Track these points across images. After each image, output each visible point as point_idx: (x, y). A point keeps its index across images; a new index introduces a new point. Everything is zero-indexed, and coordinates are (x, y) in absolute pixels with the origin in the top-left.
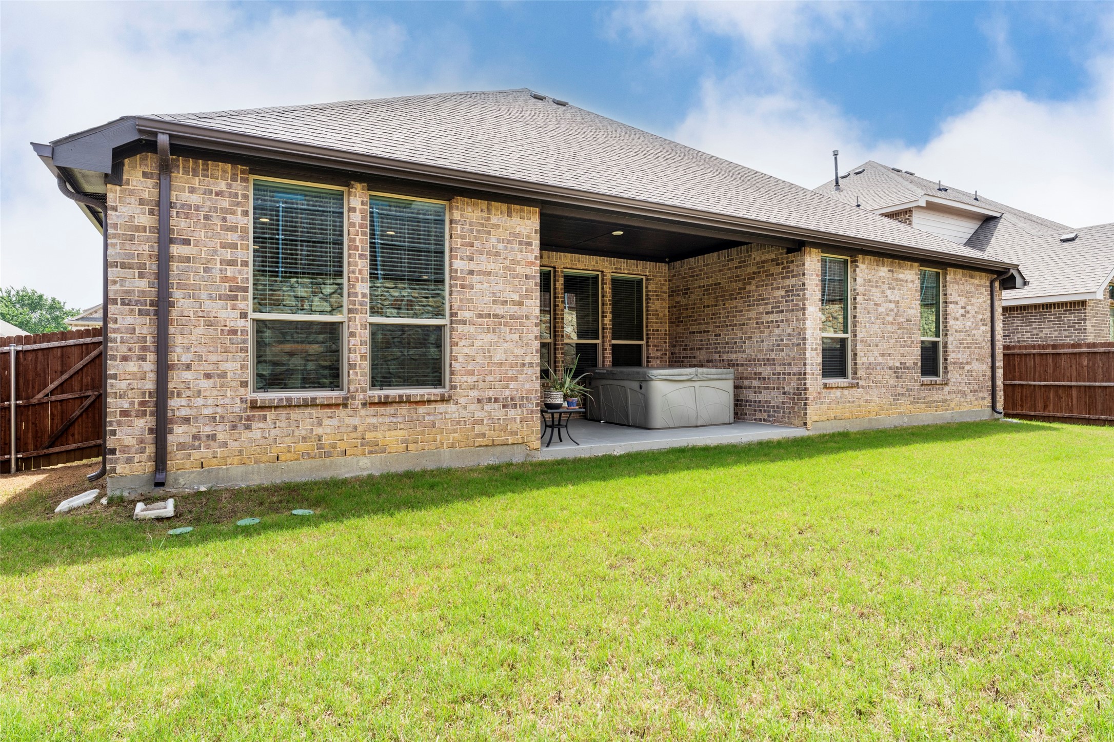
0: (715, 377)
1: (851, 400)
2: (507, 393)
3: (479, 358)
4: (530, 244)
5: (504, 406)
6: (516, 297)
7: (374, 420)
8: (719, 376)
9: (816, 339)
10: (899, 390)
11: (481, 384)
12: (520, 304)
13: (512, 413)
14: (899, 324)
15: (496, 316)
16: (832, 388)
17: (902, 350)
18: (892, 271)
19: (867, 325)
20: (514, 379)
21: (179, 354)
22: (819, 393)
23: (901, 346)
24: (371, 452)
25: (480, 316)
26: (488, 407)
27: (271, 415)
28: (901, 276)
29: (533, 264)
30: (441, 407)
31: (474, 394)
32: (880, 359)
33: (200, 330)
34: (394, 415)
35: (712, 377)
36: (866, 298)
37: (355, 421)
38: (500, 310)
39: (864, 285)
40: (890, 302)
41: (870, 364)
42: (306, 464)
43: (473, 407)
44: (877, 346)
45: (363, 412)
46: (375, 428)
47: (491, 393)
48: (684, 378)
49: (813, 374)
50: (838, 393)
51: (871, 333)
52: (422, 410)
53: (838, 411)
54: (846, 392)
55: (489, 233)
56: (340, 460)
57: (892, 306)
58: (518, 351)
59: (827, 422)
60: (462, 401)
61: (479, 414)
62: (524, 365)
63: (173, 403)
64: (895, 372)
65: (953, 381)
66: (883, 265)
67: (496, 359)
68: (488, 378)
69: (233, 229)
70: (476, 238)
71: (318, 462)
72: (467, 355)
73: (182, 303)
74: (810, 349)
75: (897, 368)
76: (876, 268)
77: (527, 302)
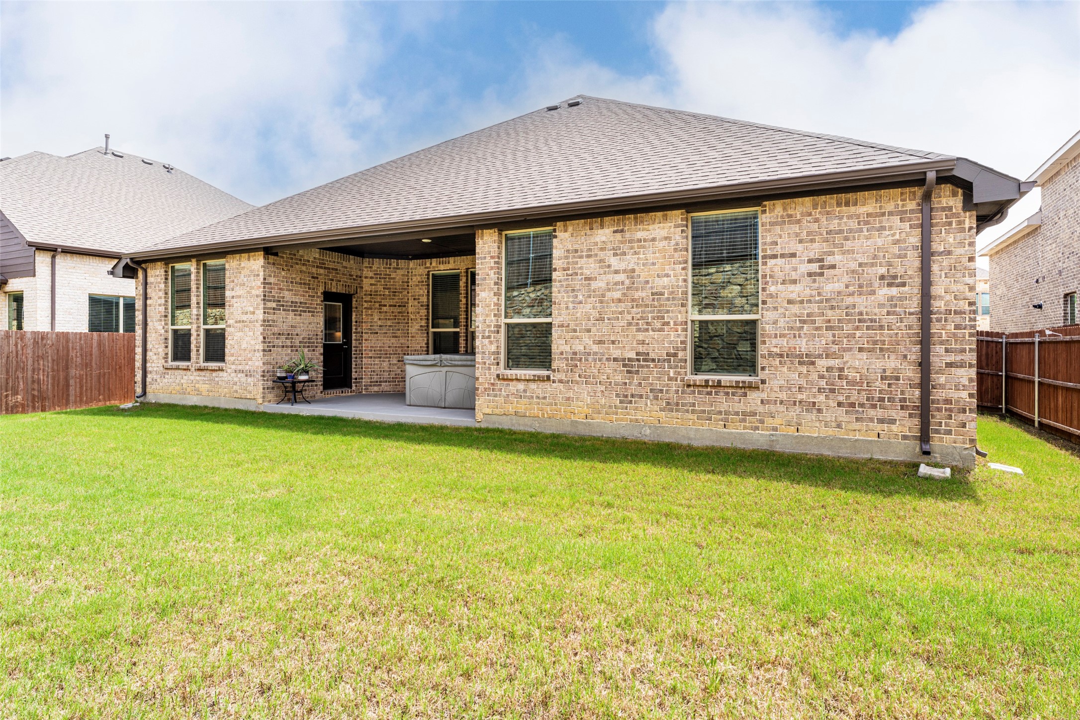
0: (460, 363)
1: (541, 396)
2: (247, 367)
3: (236, 347)
4: (258, 275)
5: (246, 375)
6: (251, 309)
7: (198, 378)
8: (465, 363)
9: (489, 326)
10: (633, 389)
11: (237, 362)
12: (253, 313)
13: (250, 380)
14: (633, 300)
15: (243, 321)
16: (512, 380)
17: (641, 336)
18: (622, 231)
19: (571, 305)
20: (250, 359)
21: (149, 346)
22: (493, 384)
23: (639, 330)
24: (197, 394)
25: (236, 322)
26: (239, 375)
27: (170, 372)
28: (640, 235)
29: (260, 287)
30: (221, 373)
31: (233, 367)
32: (595, 348)
33: (153, 335)
34: (204, 376)
35: (456, 363)
36: (570, 272)
37: (192, 378)
38: (244, 318)
39: (567, 257)
40: (617, 272)
41: (575, 353)
42: (179, 396)
43: (233, 375)
44: (589, 331)
45: (195, 374)
46: (198, 382)
47: (240, 367)
48: (429, 363)
49: (485, 363)
50: (521, 386)
51: (578, 315)
52: (214, 374)
53: (522, 406)
54: (533, 386)
55: (240, 273)
56: (188, 396)
57: (621, 277)
58: (253, 342)
59: (504, 417)
60: (229, 371)
61: (236, 379)
62: (255, 351)
63: (148, 365)
64: (624, 366)
65: (775, 383)
66: (602, 227)
67: (243, 347)
68: (240, 358)
69: (160, 290)
70: (235, 277)
71: (182, 396)
72: (231, 345)
73: (150, 323)
74: (480, 337)
75: (630, 360)
76: (589, 232)
77: (257, 312)
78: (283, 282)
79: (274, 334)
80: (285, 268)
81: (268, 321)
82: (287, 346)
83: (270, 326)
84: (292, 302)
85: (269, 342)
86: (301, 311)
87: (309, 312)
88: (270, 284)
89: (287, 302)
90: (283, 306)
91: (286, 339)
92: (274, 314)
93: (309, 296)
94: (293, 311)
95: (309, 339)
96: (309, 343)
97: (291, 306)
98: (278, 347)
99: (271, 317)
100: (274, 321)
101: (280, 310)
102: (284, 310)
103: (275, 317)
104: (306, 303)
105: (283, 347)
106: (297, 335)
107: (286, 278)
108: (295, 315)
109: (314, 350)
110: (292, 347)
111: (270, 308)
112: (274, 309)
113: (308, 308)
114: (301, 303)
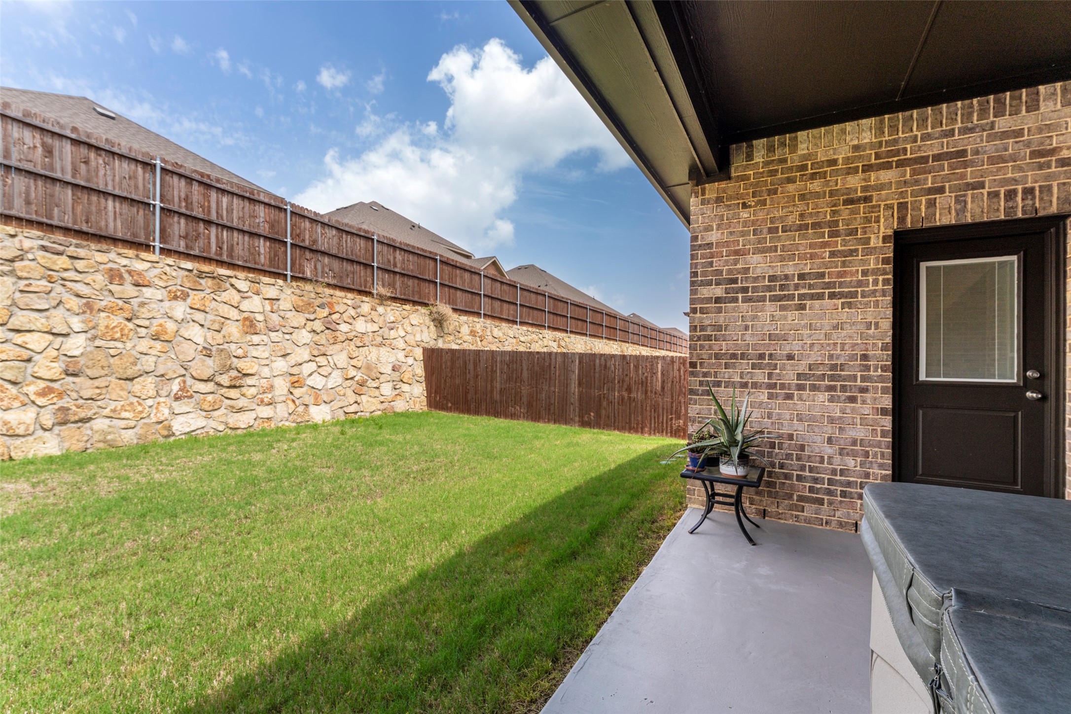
78: (743, 234)
79: (717, 356)
80: (751, 201)
81: (703, 328)
82: (755, 385)
83: (709, 338)
84: (772, 278)
85: (705, 375)
86: (802, 297)
87: (832, 296)
88: (709, 245)
89: (756, 279)
90: (745, 290)
91: (754, 367)
92: (719, 310)
93: (833, 254)
94: (774, 299)
95: (834, 367)
96: (832, 378)
97: (769, 289)
98: (733, 385)
99: (708, 320)
100: (719, 328)
101: (735, 300)
102: (746, 300)
103: (721, 319)
104: (822, 275)
105: (744, 385)
106: (790, 357)
107: (754, 223)
108: (783, 308)
109: (853, 399)
110: (772, 386)
111: (708, 300)
112: (718, 300)
113: (828, 285)
114: (801, 276)
